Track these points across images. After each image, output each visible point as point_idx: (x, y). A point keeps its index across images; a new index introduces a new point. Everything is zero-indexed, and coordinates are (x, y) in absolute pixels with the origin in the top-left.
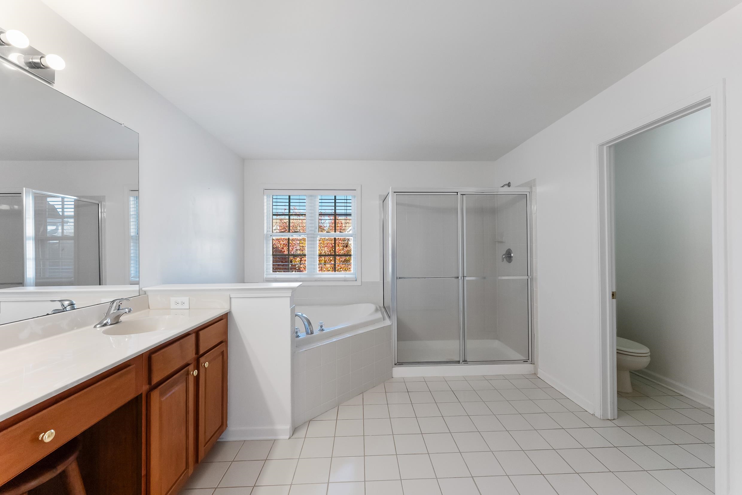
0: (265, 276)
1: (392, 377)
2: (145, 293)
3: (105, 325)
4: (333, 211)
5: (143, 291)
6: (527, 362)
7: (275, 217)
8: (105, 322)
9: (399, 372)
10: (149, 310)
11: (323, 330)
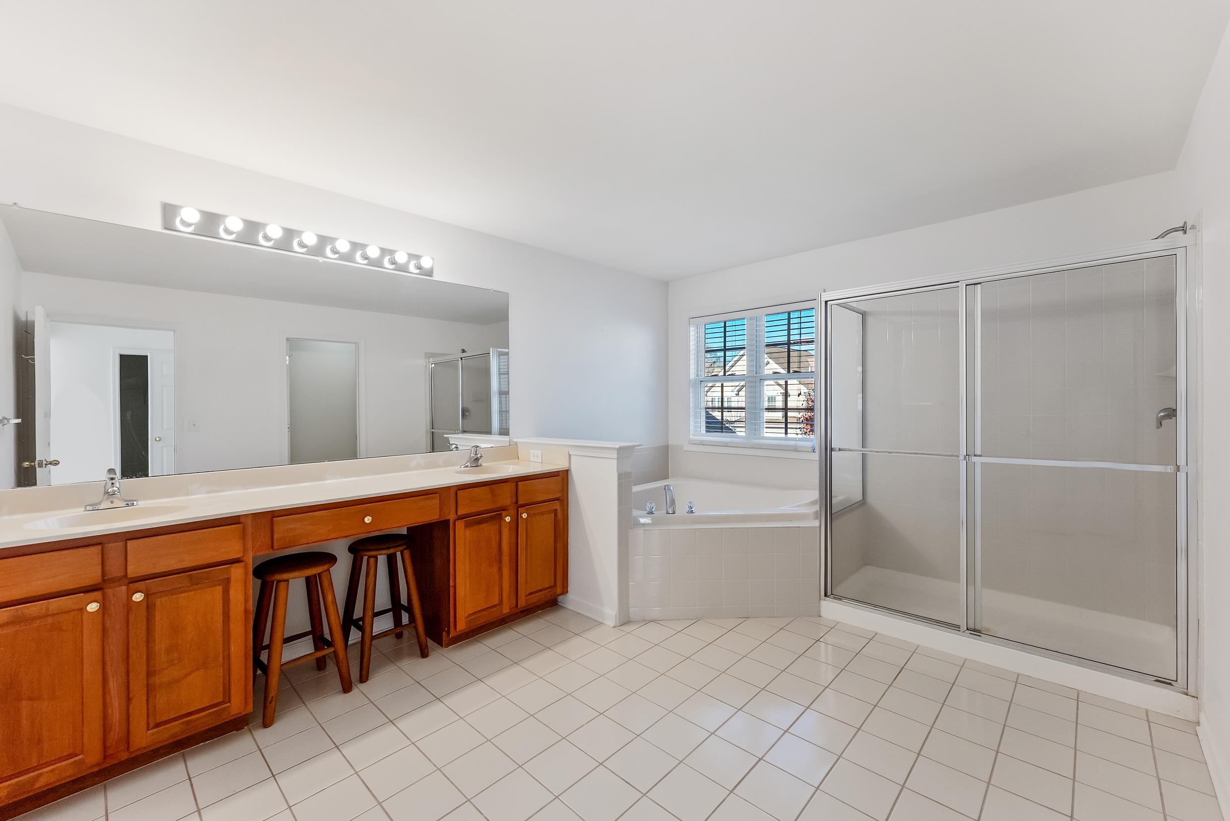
0: (691, 437)
1: (820, 616)
2: (516, 444)
3: (467, 466)
4: (785, 339)
5: (513, 442)
6: (1170, 684)
7: (708, 355)
8: (467, 465)
9: (831, 609)
10: (518, 460)
11: (692, 512)
